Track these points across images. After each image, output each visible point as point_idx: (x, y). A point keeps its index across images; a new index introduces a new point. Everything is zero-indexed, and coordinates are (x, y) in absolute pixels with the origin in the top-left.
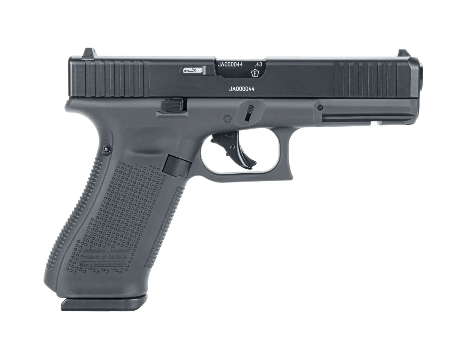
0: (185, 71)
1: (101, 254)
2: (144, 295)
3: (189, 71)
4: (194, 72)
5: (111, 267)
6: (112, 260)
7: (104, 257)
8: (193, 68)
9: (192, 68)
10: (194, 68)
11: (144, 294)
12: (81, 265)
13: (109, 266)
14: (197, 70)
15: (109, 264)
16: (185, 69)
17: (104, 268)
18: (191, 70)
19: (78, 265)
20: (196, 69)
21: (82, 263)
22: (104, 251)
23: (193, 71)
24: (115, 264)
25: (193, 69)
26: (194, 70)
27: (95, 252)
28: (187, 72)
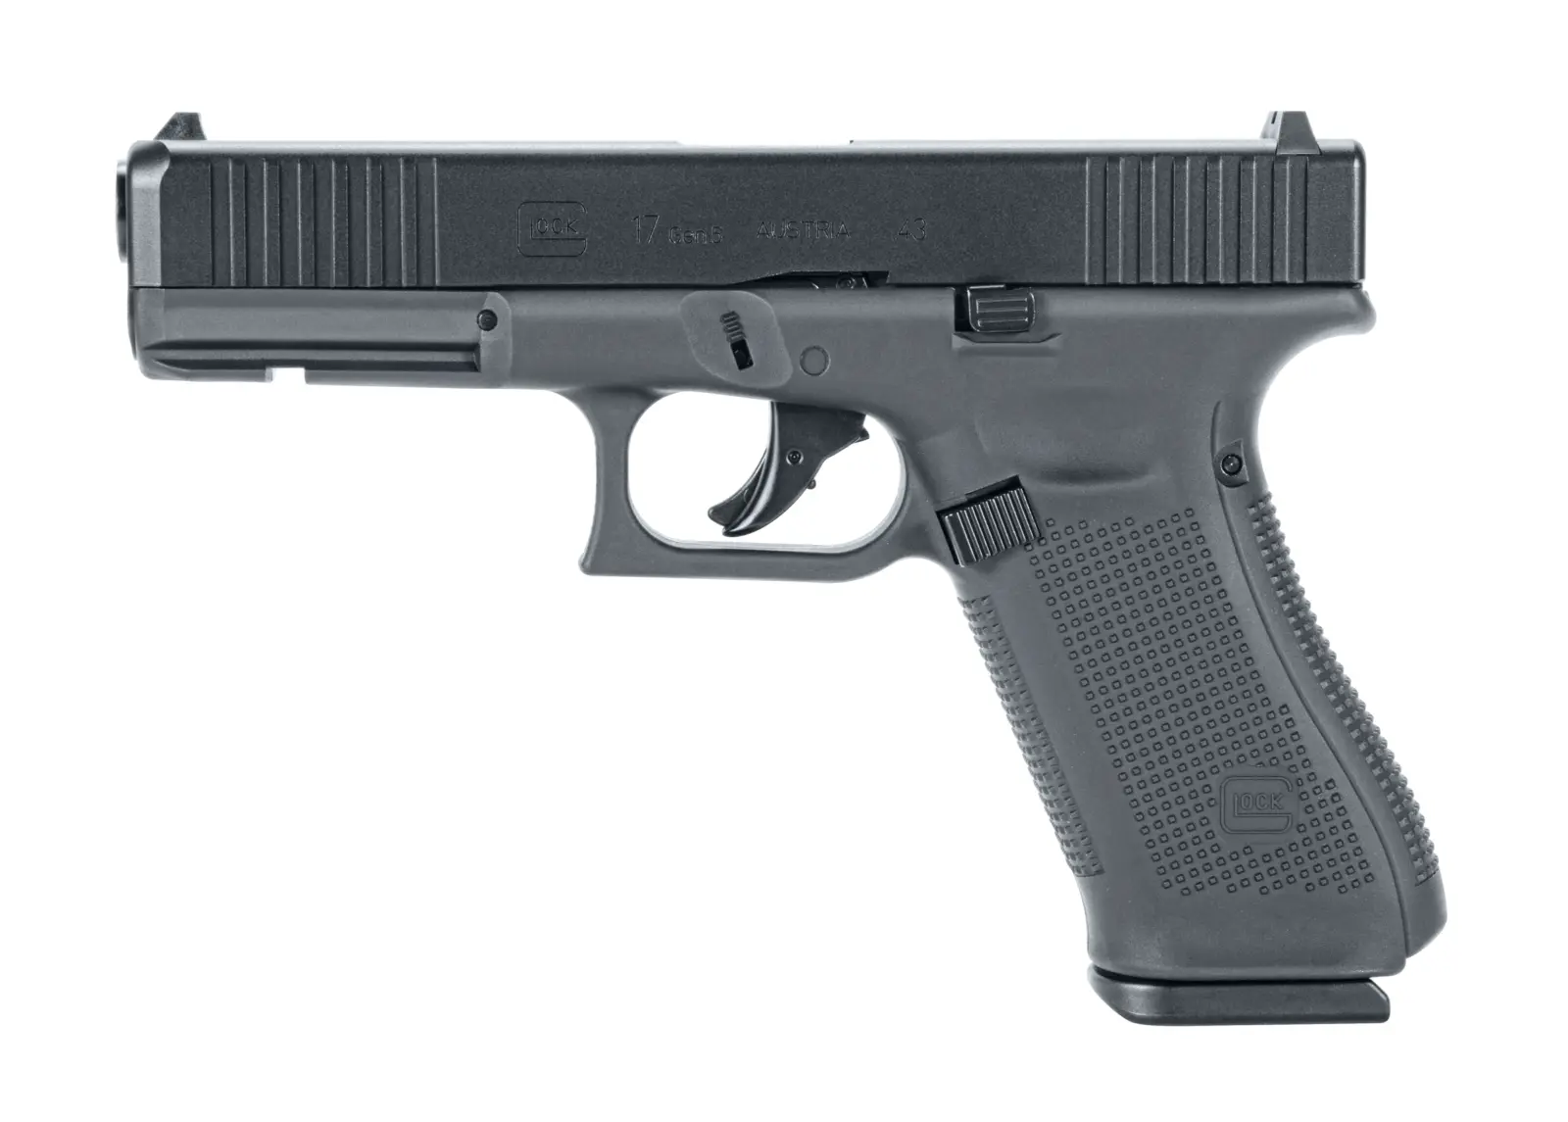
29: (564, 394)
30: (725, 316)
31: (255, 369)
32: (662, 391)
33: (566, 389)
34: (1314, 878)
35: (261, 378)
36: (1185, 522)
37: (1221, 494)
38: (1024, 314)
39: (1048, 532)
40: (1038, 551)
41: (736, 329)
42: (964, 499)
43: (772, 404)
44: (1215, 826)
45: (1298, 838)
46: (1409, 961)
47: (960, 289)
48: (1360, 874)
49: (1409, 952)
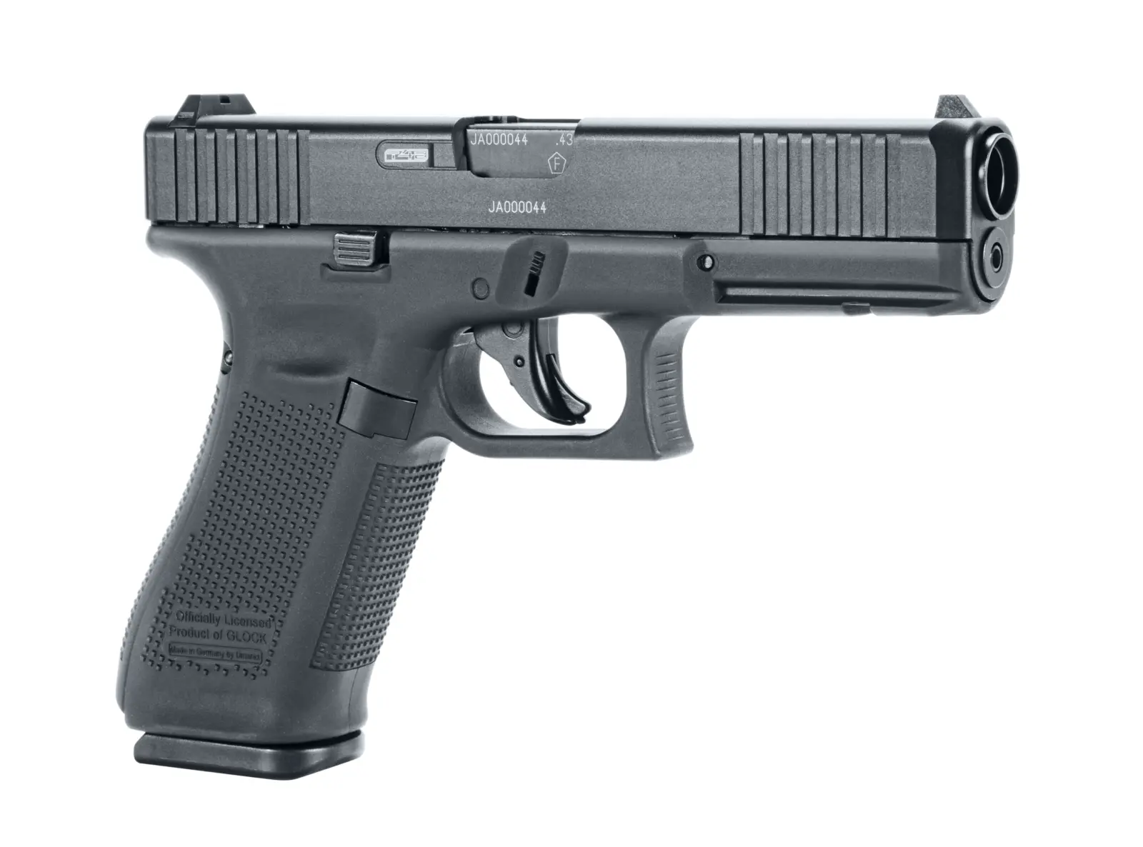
0: (389, 157)
1: (212, 628)
2: (357, 733)
3: (397, 157)
4: (410, 160)
5: (231, 660)
6: (235, 643)
7: (218, 635)
8: (408, 150)
9: (403, 150)
10: (410, 150)
11: (357, 729)
12: (171, 650)
13: (229, 659)
14: (415, 154)
15: (228, 653)
16: (388, 152)
17: (218, 662)
18: (402, 155)
19: (163, 649)
20: (413, 153)
21: (173, 645)
22: (218, 620)
23: (406, 158)
24: (241, 656)
25: (407, 153)
26: (407, 156)
27: (199, 620)
28: (393, 160)
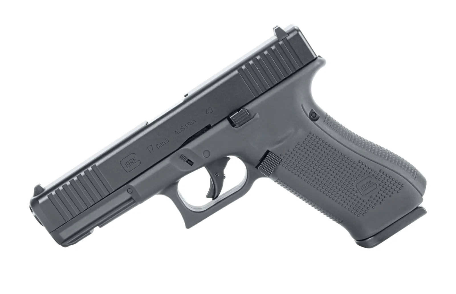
29: (158, 194)
30: (180, 157)
31: (88, 233)
32: (178, 181)
33: (157, 193)
34: (390, 193)
35: (90, 233)
36: (311, 136)
37: (316, 124)
38: (246, 115)
39: (282, 158)
40: (282, 163)
41: (185, 158)
42: (259, 162)
43: (205, 167)
44: (361, 196)
45: (381, 187)
46: (423, 197)
47: (228, 118)
48: (400, 186)
49: (422, 195)
